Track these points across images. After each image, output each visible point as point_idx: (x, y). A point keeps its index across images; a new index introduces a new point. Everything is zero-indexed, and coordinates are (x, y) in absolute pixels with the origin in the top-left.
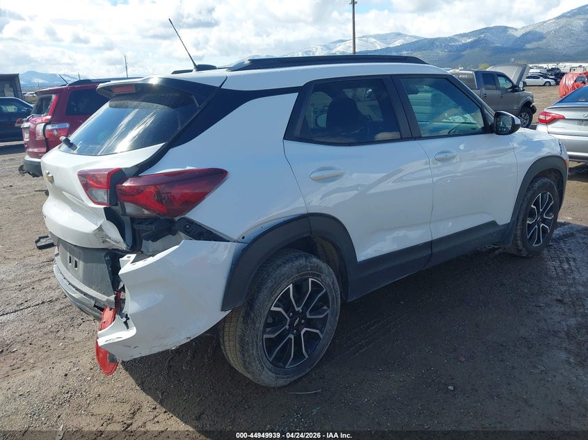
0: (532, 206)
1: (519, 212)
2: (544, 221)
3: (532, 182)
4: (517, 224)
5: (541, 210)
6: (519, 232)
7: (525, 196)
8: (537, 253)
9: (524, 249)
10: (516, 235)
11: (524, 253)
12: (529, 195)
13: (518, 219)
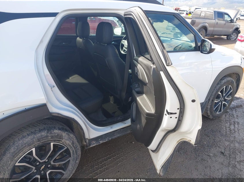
0: (219, 93)
1: (211, 96)
2: (225, 100)
3: (221, 79)
4: (208, 102)
5: (224, 95)
6: (209, 107)
7: (216, 87)
8: (219, 117)
9: (211, 116)
10: (207, 108)
11: (211, 117)
12: (218, 87)
13: (209, 100)
